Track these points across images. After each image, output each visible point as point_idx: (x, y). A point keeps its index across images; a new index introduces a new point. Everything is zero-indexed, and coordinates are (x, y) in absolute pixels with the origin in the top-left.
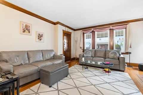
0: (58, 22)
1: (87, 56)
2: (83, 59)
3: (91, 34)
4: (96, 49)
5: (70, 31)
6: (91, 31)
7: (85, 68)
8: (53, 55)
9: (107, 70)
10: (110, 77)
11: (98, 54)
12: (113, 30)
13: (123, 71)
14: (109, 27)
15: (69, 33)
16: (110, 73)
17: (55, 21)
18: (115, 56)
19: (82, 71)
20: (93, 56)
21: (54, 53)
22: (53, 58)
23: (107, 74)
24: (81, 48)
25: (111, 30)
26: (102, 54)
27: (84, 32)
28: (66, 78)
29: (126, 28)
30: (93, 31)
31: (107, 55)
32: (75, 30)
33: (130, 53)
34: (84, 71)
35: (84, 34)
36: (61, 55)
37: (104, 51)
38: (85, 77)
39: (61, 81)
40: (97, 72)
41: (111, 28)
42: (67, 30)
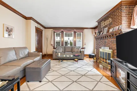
0: (31, 17)
1: (59, 51)
2: (59, 54)
3: (61, 33)
4: (64, 45)
5: (42, 28)
6: (61, 31)
7: (61, 61)
8: (27, 53)
9: (77, 60)
10: (78, 64)
11: (67, 50)
12: (76, 32)
13: (83, 60)
14: (74, 30)
15: (41, 30)
16: (78, 62)
17: (27, 16)
18: (78, 51)
19: (58, 64)
20: (64, 51)
21: (27, 50)
22: (27, 56)
23: (76, 62)
24: (52, 45)
25: (75, 32)
26: (70, 50)
27: (55, 31)
28: (50, 72)
29: (83, 32)
30: (62, 31)
31: (73, 50)
32: (45, 28)
33: (85, 48)
34: (60, 64)
35: (54, 32)
36: (35, 52)
37: (71, 47)
38: (63, 68)
39: (47, 74)
40: (70, 62)
41: (75, 31)
42: (39, 27)
